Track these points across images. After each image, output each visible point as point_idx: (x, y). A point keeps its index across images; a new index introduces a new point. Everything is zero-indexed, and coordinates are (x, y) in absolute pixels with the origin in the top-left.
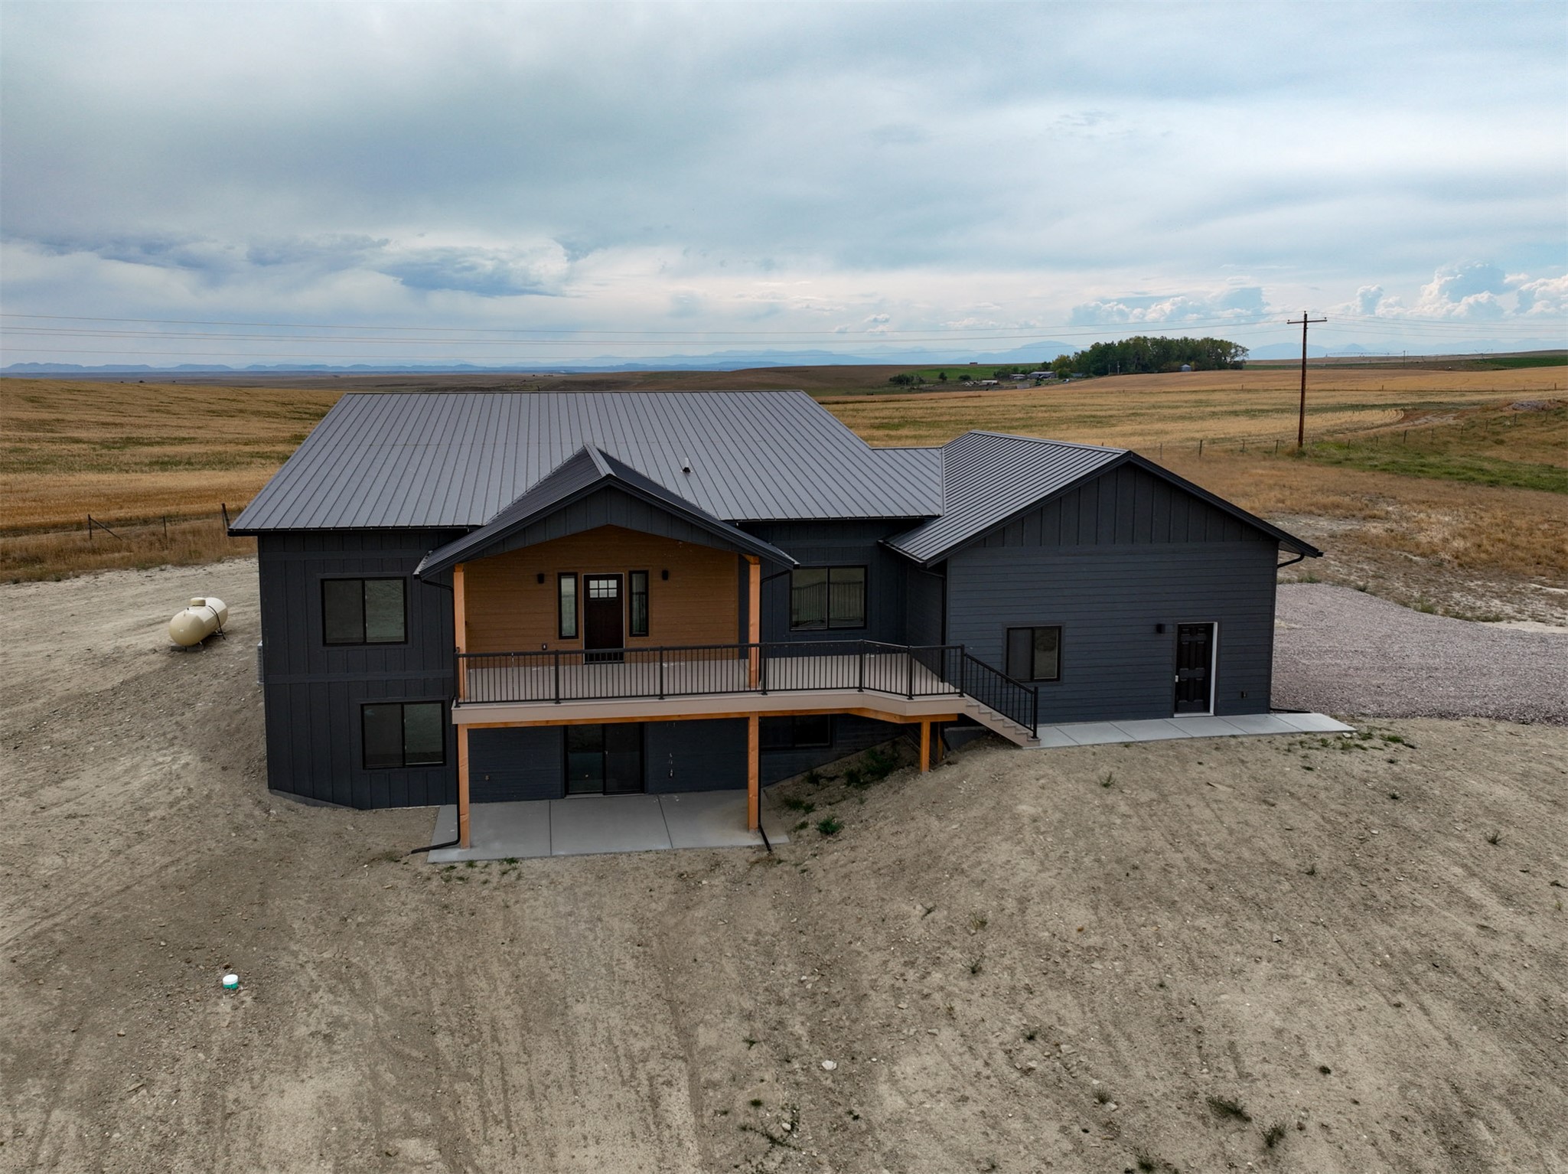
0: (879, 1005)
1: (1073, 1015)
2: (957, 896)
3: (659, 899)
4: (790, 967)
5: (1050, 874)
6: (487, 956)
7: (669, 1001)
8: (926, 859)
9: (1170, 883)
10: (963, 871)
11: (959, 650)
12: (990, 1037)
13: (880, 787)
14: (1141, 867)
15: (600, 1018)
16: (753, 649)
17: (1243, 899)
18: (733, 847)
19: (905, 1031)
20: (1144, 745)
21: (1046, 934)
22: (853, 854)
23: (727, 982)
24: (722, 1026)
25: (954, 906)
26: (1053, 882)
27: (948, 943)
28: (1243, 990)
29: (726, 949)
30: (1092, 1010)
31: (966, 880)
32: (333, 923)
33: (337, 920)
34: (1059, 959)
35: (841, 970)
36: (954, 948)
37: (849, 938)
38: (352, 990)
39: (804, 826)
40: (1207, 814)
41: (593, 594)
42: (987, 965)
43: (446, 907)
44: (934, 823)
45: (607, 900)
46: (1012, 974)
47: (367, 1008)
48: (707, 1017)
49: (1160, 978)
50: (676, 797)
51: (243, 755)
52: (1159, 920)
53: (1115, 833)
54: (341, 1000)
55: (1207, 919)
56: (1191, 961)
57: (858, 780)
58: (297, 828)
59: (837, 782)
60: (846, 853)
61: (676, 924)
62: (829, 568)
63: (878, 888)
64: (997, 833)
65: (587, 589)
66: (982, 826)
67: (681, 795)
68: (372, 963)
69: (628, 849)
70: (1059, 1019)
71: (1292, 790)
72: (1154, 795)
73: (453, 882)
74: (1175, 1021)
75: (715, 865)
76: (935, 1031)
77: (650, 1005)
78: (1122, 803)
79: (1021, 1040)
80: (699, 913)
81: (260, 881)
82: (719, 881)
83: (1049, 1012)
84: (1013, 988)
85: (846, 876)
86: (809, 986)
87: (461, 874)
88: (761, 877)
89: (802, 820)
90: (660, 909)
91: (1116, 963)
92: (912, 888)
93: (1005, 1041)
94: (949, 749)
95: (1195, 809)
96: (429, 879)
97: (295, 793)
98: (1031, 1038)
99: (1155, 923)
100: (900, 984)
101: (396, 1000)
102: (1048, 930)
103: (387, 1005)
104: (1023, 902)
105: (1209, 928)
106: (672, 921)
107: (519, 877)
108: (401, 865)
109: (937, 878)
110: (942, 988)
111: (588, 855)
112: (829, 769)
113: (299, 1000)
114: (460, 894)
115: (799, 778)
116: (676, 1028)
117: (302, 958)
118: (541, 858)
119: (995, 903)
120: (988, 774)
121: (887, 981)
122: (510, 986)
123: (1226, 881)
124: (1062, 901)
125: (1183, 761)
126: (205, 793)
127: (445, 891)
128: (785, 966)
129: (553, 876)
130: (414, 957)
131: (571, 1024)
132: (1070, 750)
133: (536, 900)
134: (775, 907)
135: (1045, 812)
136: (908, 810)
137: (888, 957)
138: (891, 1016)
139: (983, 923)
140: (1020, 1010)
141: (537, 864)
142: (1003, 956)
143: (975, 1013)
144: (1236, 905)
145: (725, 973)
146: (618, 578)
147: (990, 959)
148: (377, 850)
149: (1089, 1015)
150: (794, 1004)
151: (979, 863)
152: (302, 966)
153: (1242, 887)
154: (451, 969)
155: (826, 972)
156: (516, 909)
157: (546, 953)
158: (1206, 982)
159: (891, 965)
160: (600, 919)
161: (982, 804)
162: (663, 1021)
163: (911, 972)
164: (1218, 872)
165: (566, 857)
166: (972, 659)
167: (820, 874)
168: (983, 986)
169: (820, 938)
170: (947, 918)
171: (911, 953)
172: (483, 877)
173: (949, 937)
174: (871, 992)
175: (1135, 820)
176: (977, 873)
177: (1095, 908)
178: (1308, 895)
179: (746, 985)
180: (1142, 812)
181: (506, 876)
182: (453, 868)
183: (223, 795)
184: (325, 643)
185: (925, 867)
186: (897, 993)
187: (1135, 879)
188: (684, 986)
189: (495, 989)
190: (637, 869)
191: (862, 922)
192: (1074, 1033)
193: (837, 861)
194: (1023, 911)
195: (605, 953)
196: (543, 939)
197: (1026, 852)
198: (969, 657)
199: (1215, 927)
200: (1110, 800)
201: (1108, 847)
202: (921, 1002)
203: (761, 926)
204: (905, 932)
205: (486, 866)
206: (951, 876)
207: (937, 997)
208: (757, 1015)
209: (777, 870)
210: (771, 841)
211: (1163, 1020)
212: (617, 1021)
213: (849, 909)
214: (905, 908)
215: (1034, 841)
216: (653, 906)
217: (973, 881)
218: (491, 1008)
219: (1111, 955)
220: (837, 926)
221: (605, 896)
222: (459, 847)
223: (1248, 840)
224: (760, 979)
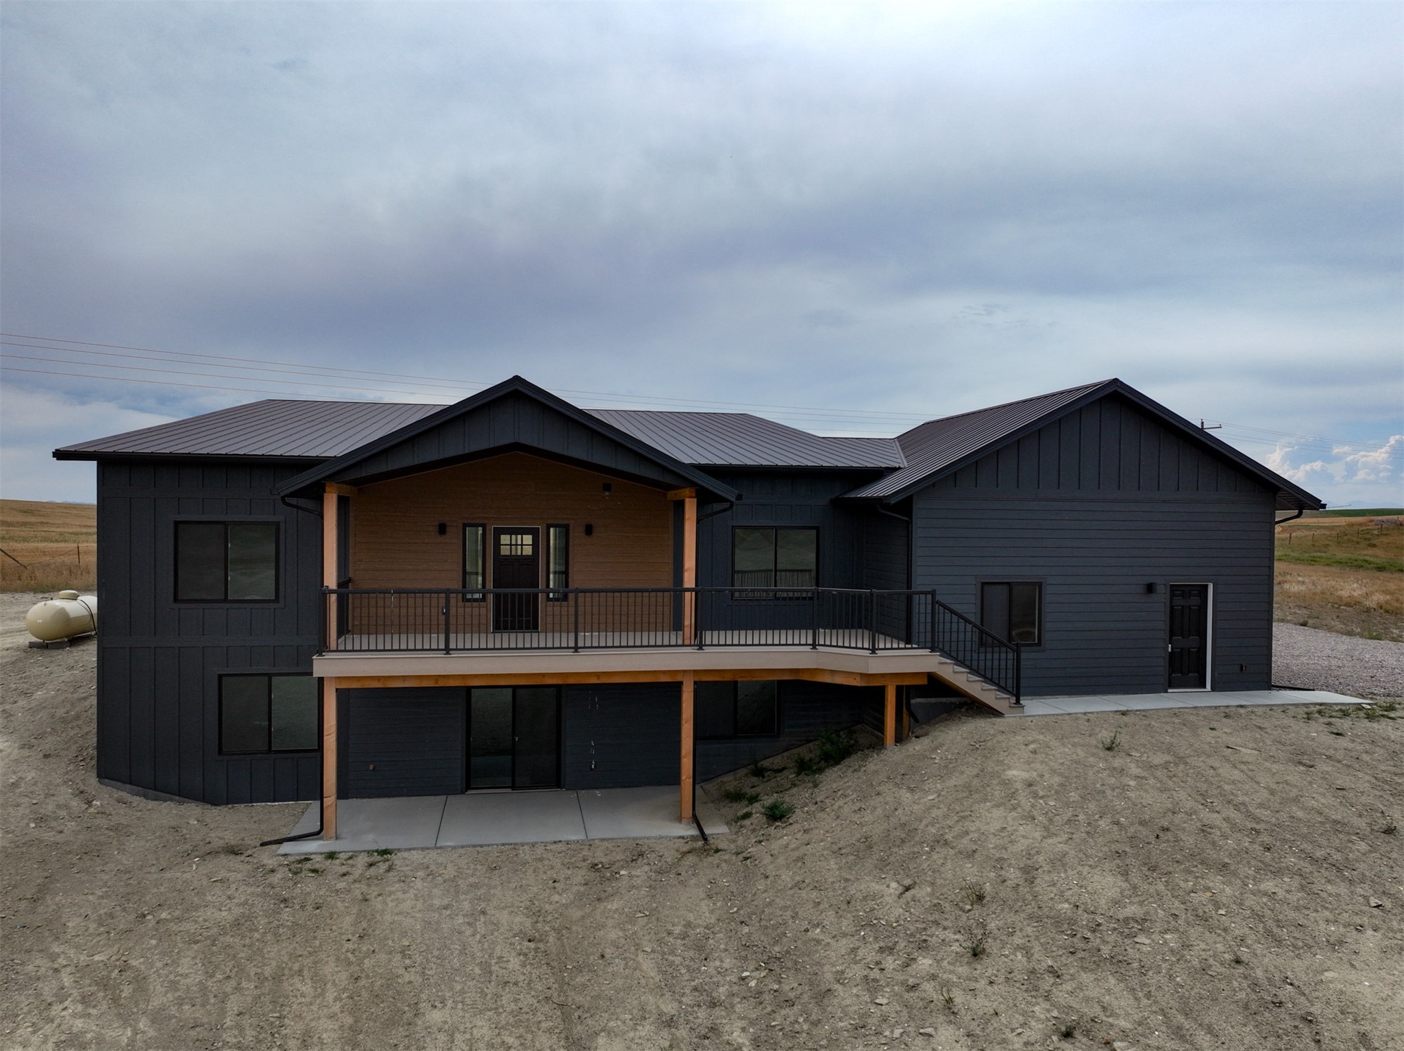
0: (848, 1002)
1: (1122, 1002)
2: (942, 869)
3: (564, 891)
4: (728, 963)
5: (1059, 839)
6: (323, 956)
7: (561, 1005)
8: (900, 833)
9: (1214, 843)
10: (946, 843)
11: (929, 597)
12: (1010, 1036)
13: (836, 769)
14: (1172, 828)
15: (462, 1028)
16: (687, 595)
17: (1314, 860)
18: (661, 837)
19: (887, 1033)
20: (1144, 714)
21: (1066, 906)
22: (807, 837)
23: (643, 982)
24: (631, 1034)
25: (939, 882)
26: (1066, 848)
27: (936, 923)
28: (1352, 965)
29: (645, 943)
30: (1148, 995)
31: (952, 852)
32: (124, 921)
33: (132, 917)
34: (1089, 935)
35: (796, 963)
36: (945, 929)
37: (805, 925)
38: (115, 1000)
39: (747, 816)
40: (1237, 775)
41: (505, 551)
42: (991, 945)
43: (285, 900)
44: (906, 796)
45: (498, 892)
46: (1028, 954)
47: (126, 1019)
48: (612, 1024)
49: (1235, 954)
50: (598, 793)
51: (76, 742)
52: (1211, 884)
53: (1132, 795)
54: (93, 1012)
55: (1275, 882)
56: (1269, 933)
57: (807, 768)
58: (123, 821)
59: (786, 773)
60: (799, 836)
61: (583, 917)
62: (777, 528)
63: (840, 869)
64: (985, 800)
65: (497, 544)
66: (965, 795)
67: (604, 791)
68: (159, 965)
69: (533, 839)
70: (1104, 1009)
71: (1327, 754)
72: (1167, 758)
73: (302, 875)
74: (1271, 1006)
75: (638, 854)
76: (929, 1030)
77: (534, 1011)
78: (1133, 765)
79: (1055, 1038)
80: (614, 905)
81: (46, 874)
82: (641, 872)
83: (1087, 1000)
84: (1033, 972)
85: (801, 859)
86: (753, 984)
87: (317, 866)
88: (694, 866)
89: (744, 811)
90: (564, 901)
91: (1168, 936)
92: (883, 864)
93: (1032, 1040)
94: (917, 721)
95: (1221, 771)
96: (273, 871)
97: (130, 783)
98: (1068, 1035)
99: (1208, 889)
100: (876, 974)
101: (174, 1010)
102: (1067, 901)
103: (158, 1017)
104: (1029, 874)
105: (1281, 894)
106: (576, 914)
107: (390, 869)
108: (243, 858)
109: (914, 853)
110: (934, 977)
111: (481, 846)
112: (777, 761)
113: (30, 1012)
114: (309, 886)
115: (743, 772)
116: (567, 1038)
117: (62, 961)
118: (423, 849)
119: (992, 875)
120: (966, 742)
121: (857, 971)
122: (344, 990)
123: (1285, 841)
124: (1080, 868)
125: (1194, 729)
126: (12, 781)
127: (291, 884)
128: (722, 961)
129: (433, 867)
130: (221, 957)
131: (418, 1036)
132: (1061, 718)
133: (404, 892)
134: (710, 897)
135: (1042, 776)
136: (872, 785)
137: (858, 944)
138: (868, 1015)
139: (980, 898)
140: (1047, 998)
141: (416, 856)
142: (1012, 934)
143: (982, 1004)
144: (1307, 867)
145: (641, 971)
146: (534, 532)
147: (995, 939)
148: (217, 844)
149: (1145, 1001)
150: (733, 1006)
151: (967, 833)
152: (56, 970)
153: (1308, 847)
154: (268, 971)
155: (775, 967)
156: (377, 904)
157: (403, 952)
158: (1298, 957)
159: (861, 953)
160: (483, 912)
161: (962, 773)
162: (550, 1031)
163: (890, 959)
164: (1271, 832)
165: (454, 848)
166: (945, 607)
167: (767, 859)
168: (990, 970)
169: (766, 927)
170: (932, 894)
171: (888, 937)
172: (344, 869)
173: (936, 916)
174: (837, 986)
175: (1152, 781)
176: (965, 843)
177: (1125, 874)
178: (1394, 855)
179: (668, 985)
180: (1159, 774)
181: (373, 869)
182: (307, 859)
183: (35, 784)
184: (176, 600)
185: (898, 842)
186: (872, 985)
187: (1168, 841)
188: (584, 986)
189: (323, 994)
190: (541, 860)
191: (821, 907)
192: (1129, 1026)
193: (787, 846)
194: (1031, 882)
195: (482, 950)
196: (404, 934)
197: (1023, 817)
198: (941, 605)
199: (1288, 891)
200: (1117, 762)
201: (1125, 809)
202: (906, 996)
203: (691, 917)
204: (879, 914)
205: (350, 858)
206: (932, 849)
207: (929, 988)
208: (682, 1020)
209: (715, 859)
210: (707, 831)
211: (1253, 1006)
212: (485, 1030)
213: (804, 894)
214: (875, 887)
215: (1033, 806)
216: (556, 897)
217: (960, 853)
218: (308, 1019)
219: (1158, 927)
220: (789, 913)
221: (495, 887)
222: (322, 839)
223: (1296, 800)
224: (687, 977)
